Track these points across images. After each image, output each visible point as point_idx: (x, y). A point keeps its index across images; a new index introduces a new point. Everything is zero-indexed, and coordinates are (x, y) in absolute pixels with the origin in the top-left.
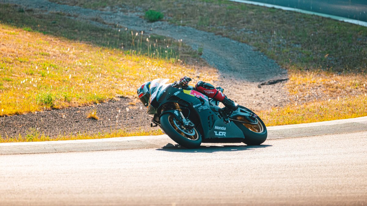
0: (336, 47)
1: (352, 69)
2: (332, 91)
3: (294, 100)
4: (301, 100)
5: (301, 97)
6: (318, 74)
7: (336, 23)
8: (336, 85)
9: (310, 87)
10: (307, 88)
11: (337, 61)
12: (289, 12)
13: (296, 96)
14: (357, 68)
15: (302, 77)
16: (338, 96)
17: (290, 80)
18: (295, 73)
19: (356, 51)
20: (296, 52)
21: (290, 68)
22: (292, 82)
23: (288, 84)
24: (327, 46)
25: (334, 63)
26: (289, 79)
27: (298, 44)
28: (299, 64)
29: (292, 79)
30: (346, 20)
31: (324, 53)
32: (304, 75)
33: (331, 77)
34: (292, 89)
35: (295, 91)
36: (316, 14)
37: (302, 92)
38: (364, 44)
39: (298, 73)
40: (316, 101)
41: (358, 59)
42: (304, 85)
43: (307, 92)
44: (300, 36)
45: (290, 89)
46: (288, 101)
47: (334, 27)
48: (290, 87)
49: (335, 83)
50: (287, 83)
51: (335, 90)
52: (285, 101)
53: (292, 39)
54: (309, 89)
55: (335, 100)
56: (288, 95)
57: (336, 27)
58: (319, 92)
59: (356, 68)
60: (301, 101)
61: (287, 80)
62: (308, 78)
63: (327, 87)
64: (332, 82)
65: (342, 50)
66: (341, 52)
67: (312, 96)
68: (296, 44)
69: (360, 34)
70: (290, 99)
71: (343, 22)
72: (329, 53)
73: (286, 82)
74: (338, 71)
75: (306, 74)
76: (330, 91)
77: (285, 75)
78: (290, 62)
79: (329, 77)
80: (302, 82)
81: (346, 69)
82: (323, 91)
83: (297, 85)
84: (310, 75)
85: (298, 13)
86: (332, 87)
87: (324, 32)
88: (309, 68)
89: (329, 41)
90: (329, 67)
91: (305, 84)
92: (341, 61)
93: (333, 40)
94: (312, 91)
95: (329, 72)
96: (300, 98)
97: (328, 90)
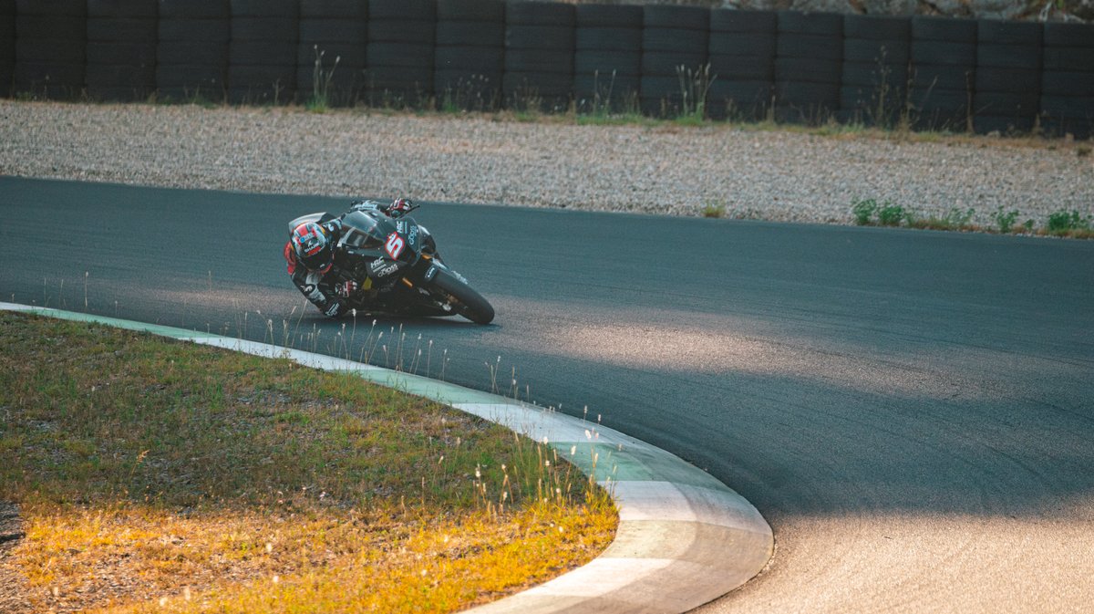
0: (174, 427)
1: (226, 494)
2: (166, 571)
3: (44, 604)
4: (67, 601)
5: (64, 591)
6: (117, 516)
7: (170, 347)
8: (177, 550)
9: (92, 560)
10: (83, 563)
11: (177, 471)
12: (15, 317)
13: (51, 590)
14: (243, 491)
15: (65, 527)
16: (185, 585)
17: (27, 539)
18: (45, 516)
19: (236, 438)
20: (45, 446)
21: (27, 498)
22: (33, 544)
23: (21, 552)
24: (141, 424)
25: (166, 479)
26: (24, 535)
27: (50, 420)
28: (55, 485)
29: (32, 535)
30: (200, 339)
31: (135, 448)
32: (72, 521)
33: (159, 525)
34: (37, 566)
35: (45, 574)
36: (102, 320)
37: (71, 577)
38: (262, 416)
39: (54, 515)
40: (114, 605)
41: (244, 462)
42: (74, 552)
43: (84, 576)
44: (55, 394)
45: (29, 568)
46: (26, 606)
47: (162, 362)
48: (30, 561)
49: (174, 543)
50: (19, 549)
51: (177, 565)
52: (14, 606)
53: (30, 405)
54: (90, 565)
55: (177, 598)
56: (24, 586)
57: (168, 360)
58: (124, 575)
59: (239, 491)
60: (65, 604)
61: (17, 537)
62: (85, 528)
63: (149, 557)
64: (165, 541)
65: (193, 437)
66: (189, 442)
67: (102, 586)
68: (41, 419)
69: (249, 383)
70: (31, 600)
71: (192, 343)
72: (149, 446)
73: (16, 544)
74: (183, 505)
75: (79, 516)
76: (159, 568)
77: (12, 522)
78: (27, 478)
79: (154, 524)
80: (69, 542)
81: (207, 497)
82: (138, 571)
83: (52, 554)
84: (91, 520)
85: (45, 318)
86: (164, 556)
87: (129, 378)
88: (87, 496)
89: (148, 408)
90: (152, 491)
91: (78, 548)
92: (190, 473)
93: (160, 403)
94: (103, 571)
95: (154, 508)
96: (63, 595)
97: (153, 568)
